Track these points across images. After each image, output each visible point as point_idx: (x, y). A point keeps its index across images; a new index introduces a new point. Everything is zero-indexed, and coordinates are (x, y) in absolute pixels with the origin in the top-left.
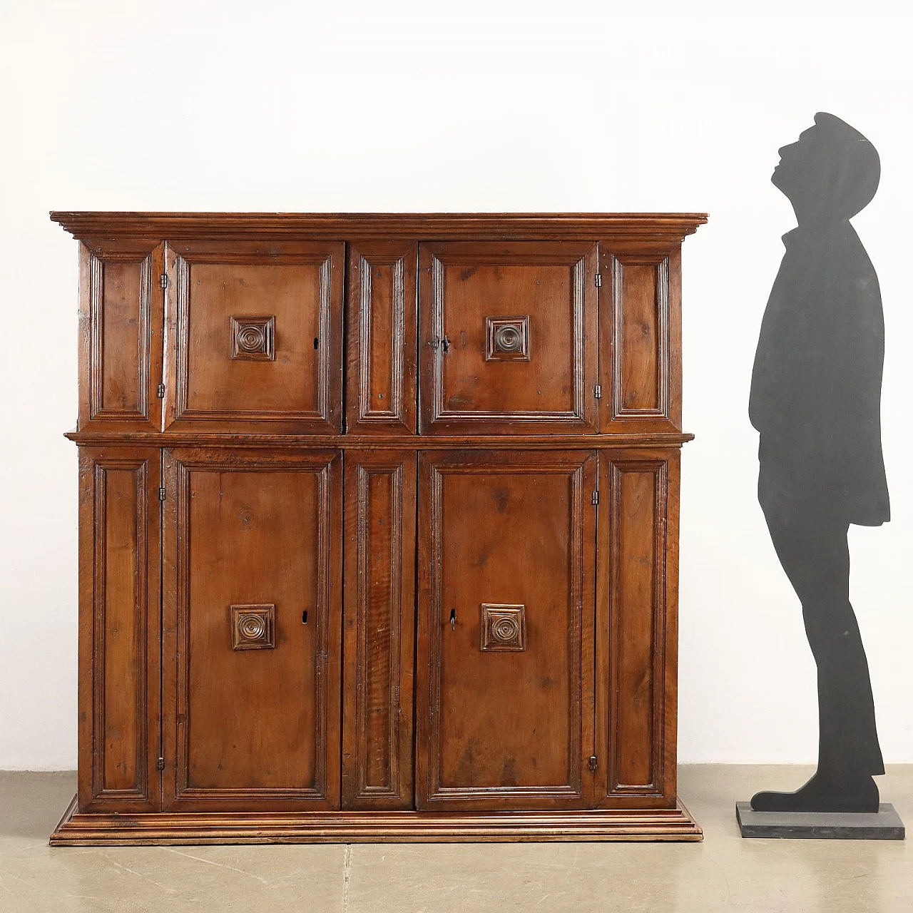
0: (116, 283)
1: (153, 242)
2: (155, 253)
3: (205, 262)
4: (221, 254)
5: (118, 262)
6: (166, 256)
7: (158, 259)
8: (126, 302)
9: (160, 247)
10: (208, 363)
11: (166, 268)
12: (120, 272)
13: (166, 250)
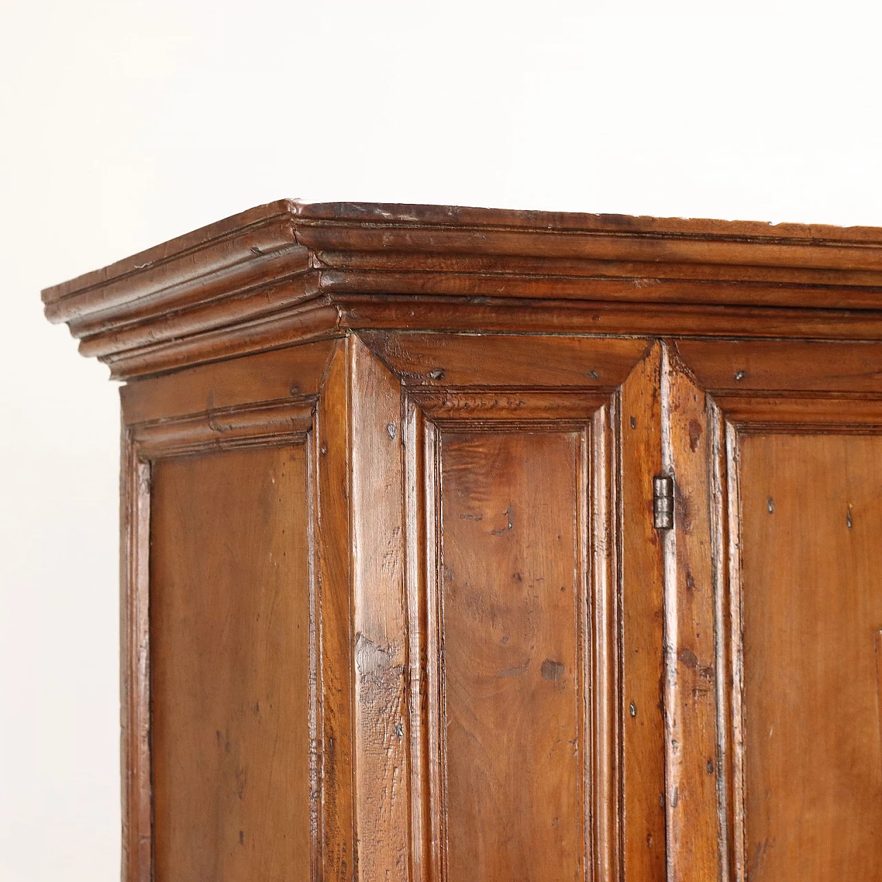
0: (489, 513)
1: (626, 345)
2: (631, 390)
3: (798, 428)
4: (845, 394)
5: (496, 428)
6: (665, 401)
7: (644, 419)
8: (526, 591)
9: (649, 368)
10: (808, 816)
11: (668, 450)
12: (504, 469)
13: (666, 381)
